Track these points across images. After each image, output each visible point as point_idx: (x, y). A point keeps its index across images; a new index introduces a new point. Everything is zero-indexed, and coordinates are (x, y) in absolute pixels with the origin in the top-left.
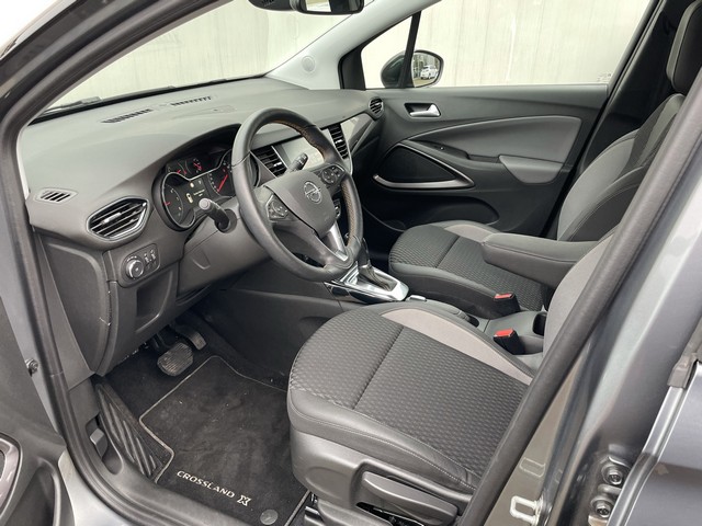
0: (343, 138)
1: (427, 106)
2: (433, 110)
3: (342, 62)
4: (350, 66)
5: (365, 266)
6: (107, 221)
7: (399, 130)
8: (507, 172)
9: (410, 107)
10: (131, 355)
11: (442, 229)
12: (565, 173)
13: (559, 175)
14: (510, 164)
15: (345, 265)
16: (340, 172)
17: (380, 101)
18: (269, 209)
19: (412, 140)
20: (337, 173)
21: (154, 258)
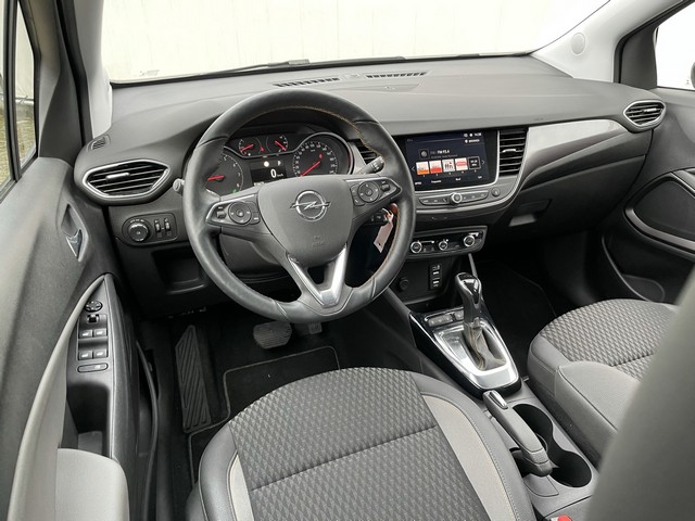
0: (522, 147)
3: (623, 45)
15: (323, 311)
16: (393, 190)
17: (660, 106)
18: (217, 209)
19: (690, 173)
20: (388, 190)
21: (168, 227)
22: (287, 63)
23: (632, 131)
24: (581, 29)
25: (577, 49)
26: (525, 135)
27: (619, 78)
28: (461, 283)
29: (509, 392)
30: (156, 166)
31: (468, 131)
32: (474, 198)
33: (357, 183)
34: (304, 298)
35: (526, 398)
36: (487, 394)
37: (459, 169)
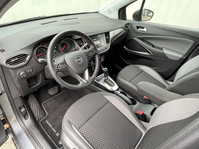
0: (109, 37)
1: (143, 28)
2: (145, 30)
3: (120, 11)
4: (122, 12)
5: (106, 78)
6: (12, 61)
7: (133, 34)
8: (164, 54)
9: (138, 27)
10: (35, 91)
11: (139, 67)
12: (183, 58)
13: (181, 58)
14: (166, 52)
15: (87, 84)
16: (94, 52)
17: (129, 24)
18: (58, 66)
19: (136, 38)
20: (93, 53)
21: (31, 71)
22: (39, 17)
23: (125, 30)
24: (110, 7)
25: (110, 11)
26: (109, 34)
27: (119, 18)
28: (103, 69)
29: (118, 90)
30: (25, 55)
31: (98, 34)
32: (102, 50)
33: (86, 52)
34: (81, 82)
35: (120, 90)
36: (115, 92)
37: (98, 43)
